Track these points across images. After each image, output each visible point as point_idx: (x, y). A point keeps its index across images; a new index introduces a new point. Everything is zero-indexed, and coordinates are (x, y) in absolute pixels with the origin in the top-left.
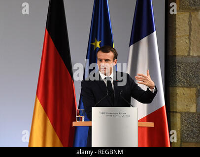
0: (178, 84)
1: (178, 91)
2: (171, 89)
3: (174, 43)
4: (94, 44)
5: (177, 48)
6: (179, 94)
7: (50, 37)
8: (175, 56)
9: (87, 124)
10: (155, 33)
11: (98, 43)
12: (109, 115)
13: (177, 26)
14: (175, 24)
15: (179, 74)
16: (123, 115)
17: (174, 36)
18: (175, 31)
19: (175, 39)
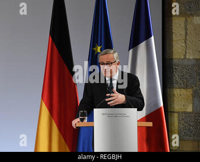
0: (175, 85)
1: (175, 91)
2: (168, 90)
3: (171, 47)
4: (95, 49)
5: (174, 52)
6: (176, 95)
7: (54, 44)
8: (172, 59)
9: (90, 124)
10: (153, 37)
11: (99, 48)
12: (110, 115)
13: (174, 31)
14: (172, 29)
15: (176, 76)
16: (124, 115)
17: (171, 39)
18: (172, 36)
19: (172, 42)
